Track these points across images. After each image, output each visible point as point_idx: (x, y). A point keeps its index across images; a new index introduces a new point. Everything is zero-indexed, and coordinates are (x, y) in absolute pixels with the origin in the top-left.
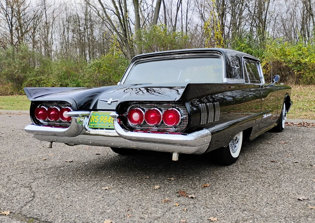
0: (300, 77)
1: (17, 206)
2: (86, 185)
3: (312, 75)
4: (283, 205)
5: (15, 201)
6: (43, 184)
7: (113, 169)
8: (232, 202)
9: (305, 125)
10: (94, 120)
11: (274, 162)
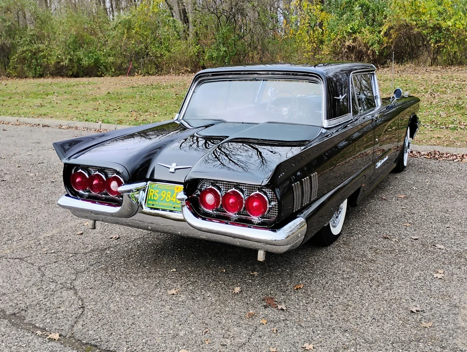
0: (438, 51)
1: (66, 324)
2: (146, 285)
3: (456, 49)
4: (392, 322)
5: (60, 315)
6: (89, 284)
7: (177, 254)
8: (332, 316)
9: (437, 156)
10: (154, 197)
11: (388, 238)
